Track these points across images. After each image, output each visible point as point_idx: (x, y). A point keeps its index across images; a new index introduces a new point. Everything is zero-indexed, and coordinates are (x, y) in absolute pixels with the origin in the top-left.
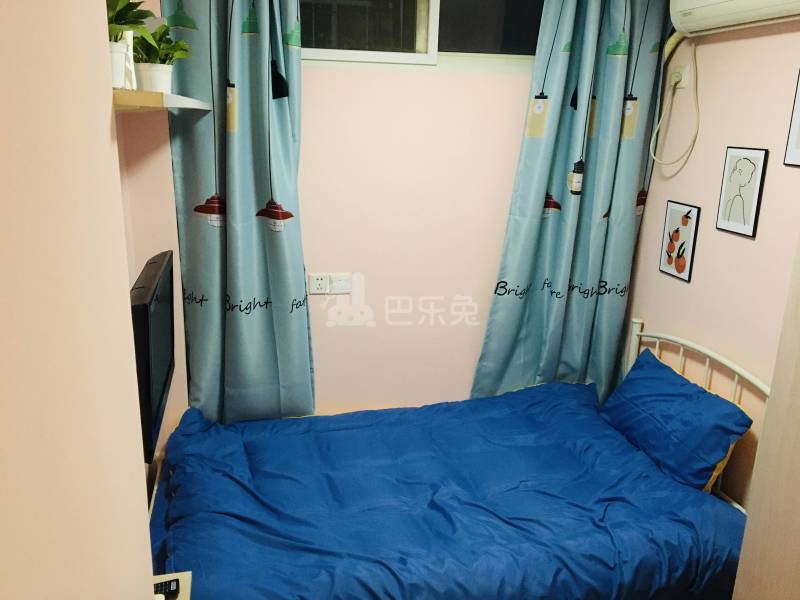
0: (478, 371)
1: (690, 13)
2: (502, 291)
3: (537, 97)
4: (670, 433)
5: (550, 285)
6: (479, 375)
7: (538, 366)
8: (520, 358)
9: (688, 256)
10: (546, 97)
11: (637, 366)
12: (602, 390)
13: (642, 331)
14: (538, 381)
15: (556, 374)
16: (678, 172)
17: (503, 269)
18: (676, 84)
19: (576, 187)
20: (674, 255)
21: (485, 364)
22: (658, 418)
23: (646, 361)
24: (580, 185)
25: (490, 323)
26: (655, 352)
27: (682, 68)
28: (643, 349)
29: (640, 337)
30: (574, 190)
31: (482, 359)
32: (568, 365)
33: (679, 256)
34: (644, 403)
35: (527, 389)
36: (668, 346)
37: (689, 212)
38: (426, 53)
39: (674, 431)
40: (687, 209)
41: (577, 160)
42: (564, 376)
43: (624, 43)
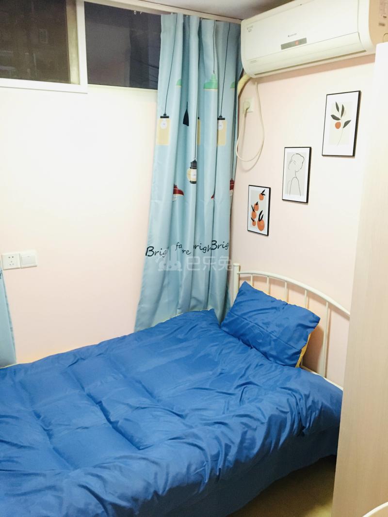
0: (139, 311)
1: (255, 61)
2: (151, 253)
3: (161, 117)
4: (270, 333)
5: (181, 246)
6: (140, 313)
7: (178, 302)
8: (165, 300)
9: (265, 219)
10: (168, 117)
11: (241, 293)
12: (218, 313)
13: (239, 271)
14: (178, 313)
15: (189, 306)
16: (254, 165)
17: (150, 237)
18: (247, 109)
19: (193, 179)
20: (256, 220)
21: (142, 306)
22: (261, 324)
23: (245, 291)
24: (195, 177)
25: (144, 276)
26: (250, 283)
27: (250, 96)
28: (242, 282)
29: (239, 274)
30: (192, 180)
31: (140, 303)
33: (259, 220)
34: (250, 317)
35: (171, 319)
36: (257, 278)
37: (264, 191)
38: (79, 84)
39: (273, 332)
40: (263, 189)
41: (193, 160)
42: (194, 307)
43: (215, 81)
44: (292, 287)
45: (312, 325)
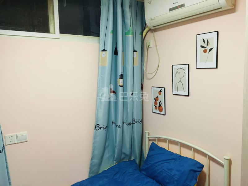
0: (91, 164)
1: (154, 19)
2: (97, 128)
3: (102, 51)
4: (173, 176)
5: (115, 123)
6: (92, 166)
7: (114, 156)
8: (106, 155)
9: (163, 105)
10: (106, 51)
11: (151, 149)
12: (138, 161)
13: (149, 136)
14: (115, 163)
15: (121, 157)
16: (154, 76)
17: (97, 119)
18: (149, 46)
19: (121, 84)
20: (158, 106)
21: (93, 161)
22: (166, 170)
23: (154, 148)
24: (122, 83)
25: (94, 143)
26: (156, 143)
27: (150, 39)
28: (151, 142)
29: (149, 138)
30: (120, 85)
31: (92, 159)
32: (124, 154)
33: (159, 106)
34: (159, 165)
35: (111, 168)
36: (160, 140)
37: (161, 90)
38: (55, 34)
39: (175, 175)
40: (161, 89)
41: (120, 74)
42: (123, 159)
43: (131, 31)
44: (183, 145)
45: (199, 170)
